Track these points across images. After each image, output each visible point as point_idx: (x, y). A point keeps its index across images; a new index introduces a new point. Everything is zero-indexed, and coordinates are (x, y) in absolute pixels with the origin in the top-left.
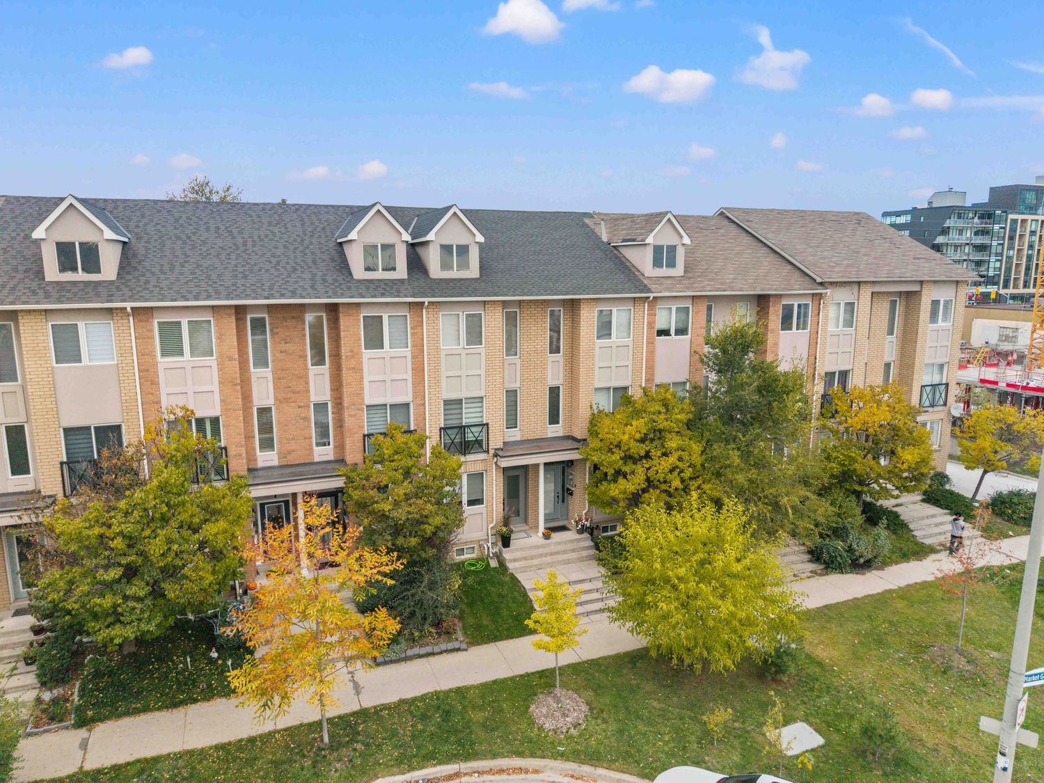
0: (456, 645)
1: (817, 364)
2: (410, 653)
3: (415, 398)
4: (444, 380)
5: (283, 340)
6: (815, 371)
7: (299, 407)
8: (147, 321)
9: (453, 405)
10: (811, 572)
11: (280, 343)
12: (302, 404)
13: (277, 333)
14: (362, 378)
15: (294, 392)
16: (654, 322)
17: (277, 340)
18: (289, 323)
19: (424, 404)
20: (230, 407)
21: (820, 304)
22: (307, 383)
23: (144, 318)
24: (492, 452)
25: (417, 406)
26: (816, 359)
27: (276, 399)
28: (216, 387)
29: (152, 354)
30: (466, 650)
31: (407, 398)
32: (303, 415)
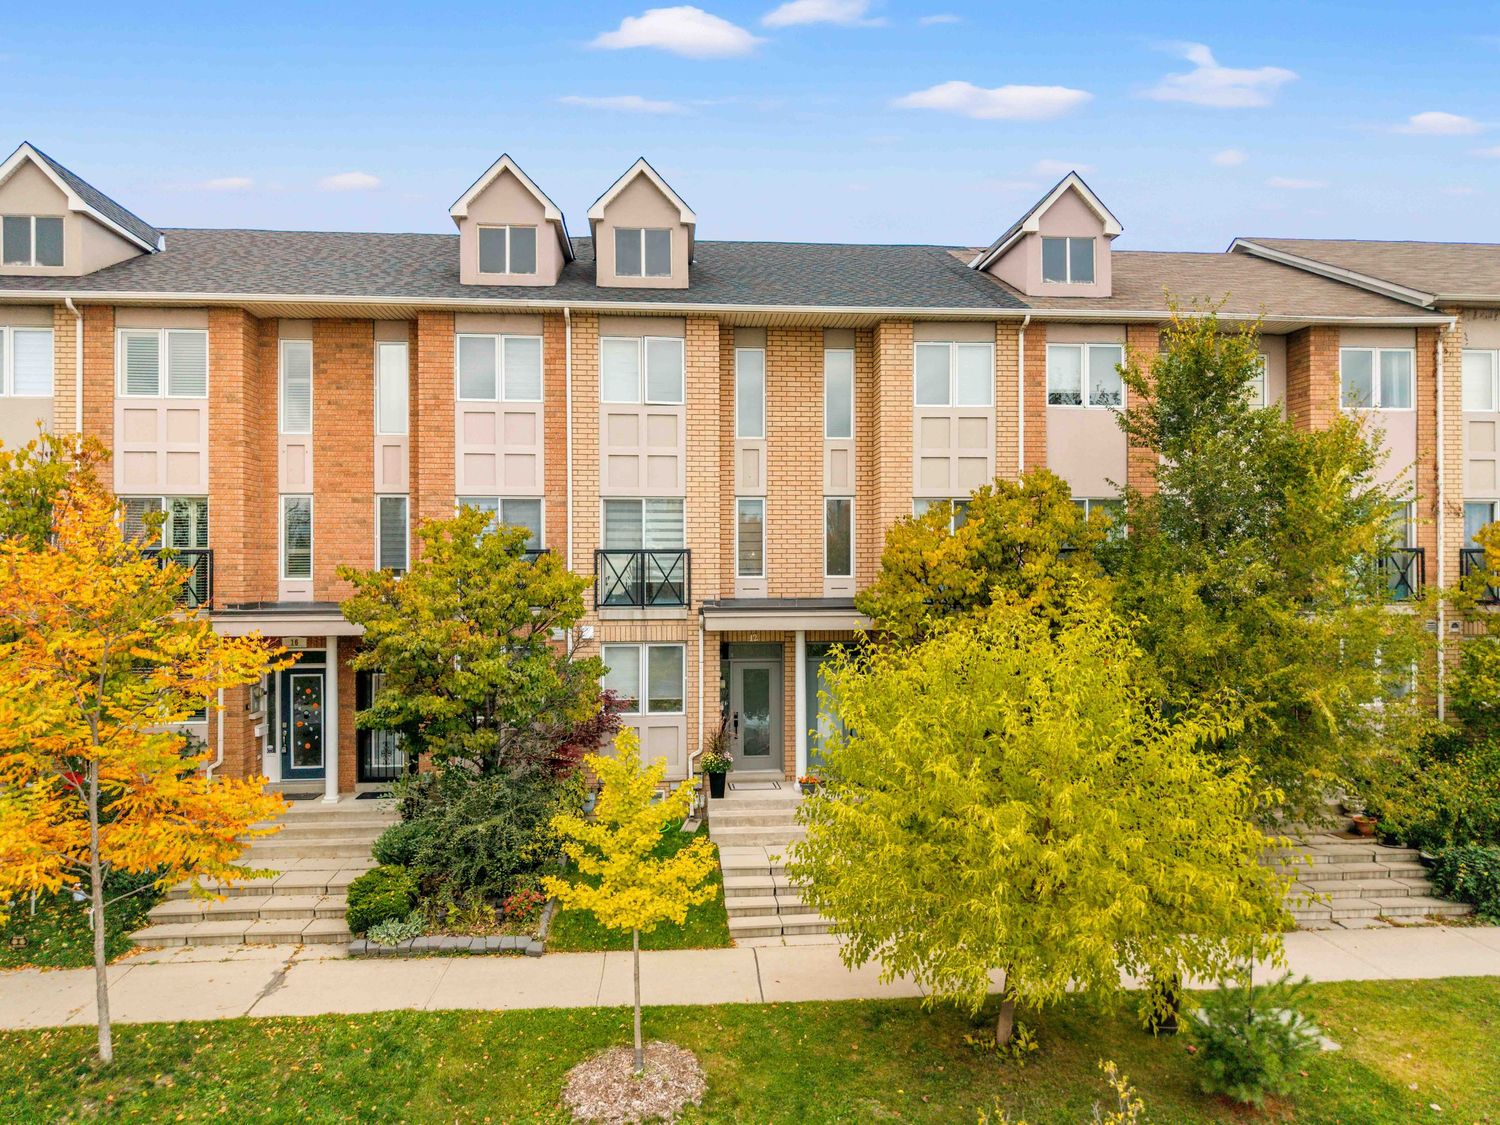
0: (522, 941)
1: (1441, 480)
2: (422, 942)
3: (548, 491)
4: (604, 462)
5: (335, 382)
6: (1437, 494)
7: (355, 500)
8: (104, 329)
9: (623, 508)
10: (1429, 916)
11: (329, 388)
12: (359, 496)
13: (325, 371)
14: (452, 446)
15: (347, 474)
16: (1041, 373)
17: (324, 382)
18: (347, 354)
19: (565, 504)
20: (223, 481)
21: (1435, 353)
22: (371, 459)
23: (98, 323)
24: (695, 606)
25: (552, 506)
26: (1436, 469)
27: (316, 483)
28: (203, 445)
29: (108, 385)
30: (537, 955)
31: (538, 489)
32: (360, 516)
